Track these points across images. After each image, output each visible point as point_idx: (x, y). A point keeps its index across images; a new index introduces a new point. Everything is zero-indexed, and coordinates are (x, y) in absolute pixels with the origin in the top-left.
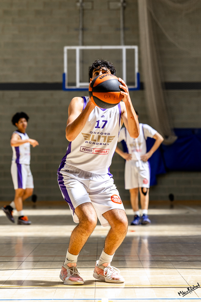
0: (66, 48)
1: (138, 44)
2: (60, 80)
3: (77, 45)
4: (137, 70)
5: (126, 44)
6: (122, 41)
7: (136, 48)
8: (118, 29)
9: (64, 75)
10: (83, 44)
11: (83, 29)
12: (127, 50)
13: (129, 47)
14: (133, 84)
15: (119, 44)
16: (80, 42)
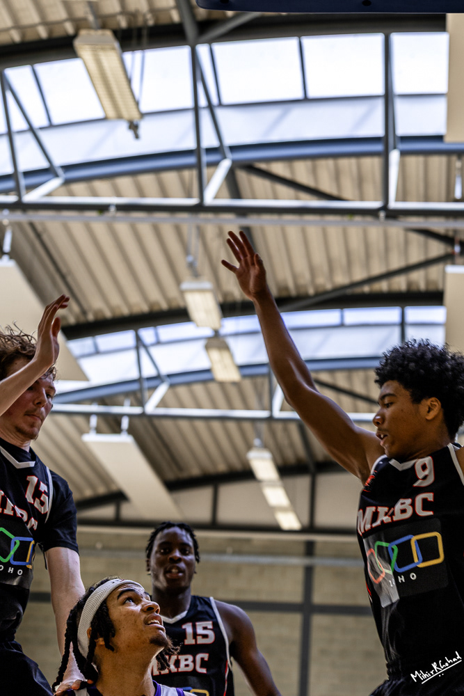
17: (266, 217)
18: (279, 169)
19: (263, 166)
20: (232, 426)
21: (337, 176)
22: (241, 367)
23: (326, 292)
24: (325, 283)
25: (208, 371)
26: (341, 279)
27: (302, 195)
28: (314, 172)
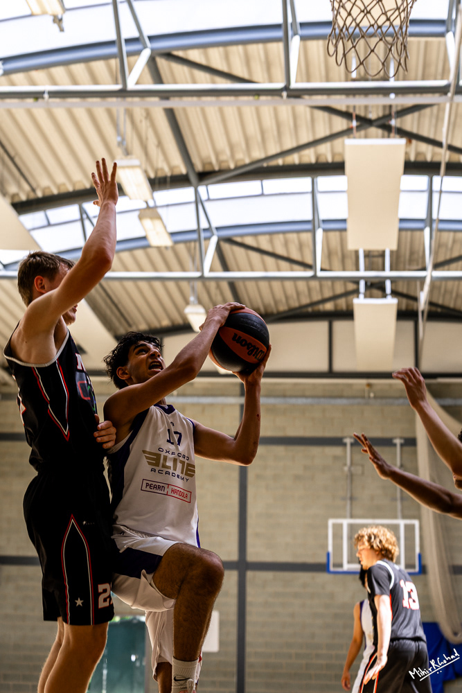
0: (331, 522)
1: (419, 517)
2: (323, 560)
3: (344, 517)
4: (417, 550)
5: (404, 517)
6: (399, 514)
7: (416, 523)
8: (394, 499)
9: (328, 555)
10: (352, 517)
11: (352, 499)
12: (406, 527)
13: (409, 522)
14: (413, 567)
15: (395, 517)
16: (348, 514)
17: (187, 100)
18: (195, 55)
19: (180, 54)
20: (171, 285)
21: (248, 61)
22: (172, 234)
23: (245, 166)
24: (244, 158)
25: (144, 238)
26: (258, 154)
27: (218, 79)
28: (227, 57)
